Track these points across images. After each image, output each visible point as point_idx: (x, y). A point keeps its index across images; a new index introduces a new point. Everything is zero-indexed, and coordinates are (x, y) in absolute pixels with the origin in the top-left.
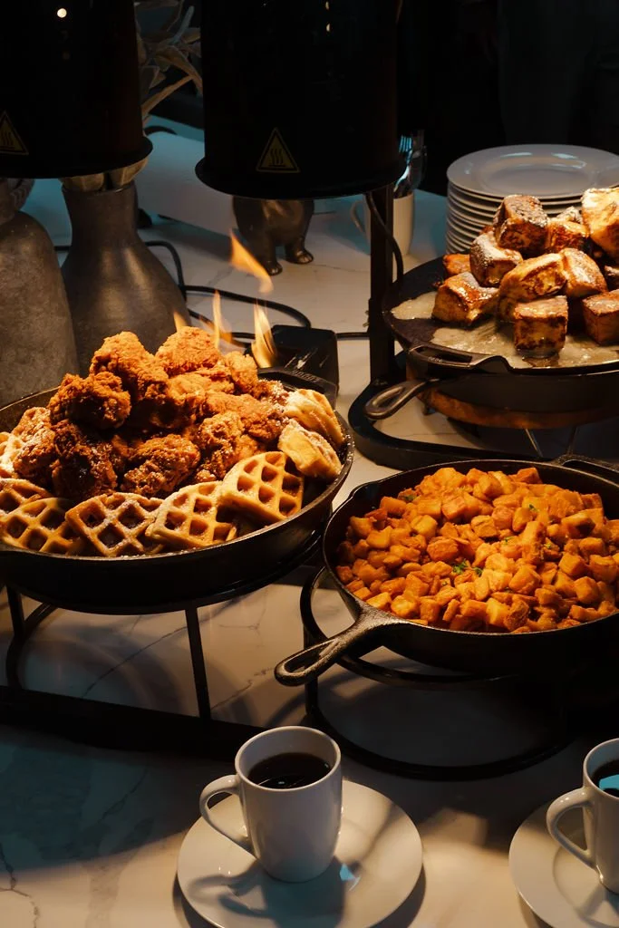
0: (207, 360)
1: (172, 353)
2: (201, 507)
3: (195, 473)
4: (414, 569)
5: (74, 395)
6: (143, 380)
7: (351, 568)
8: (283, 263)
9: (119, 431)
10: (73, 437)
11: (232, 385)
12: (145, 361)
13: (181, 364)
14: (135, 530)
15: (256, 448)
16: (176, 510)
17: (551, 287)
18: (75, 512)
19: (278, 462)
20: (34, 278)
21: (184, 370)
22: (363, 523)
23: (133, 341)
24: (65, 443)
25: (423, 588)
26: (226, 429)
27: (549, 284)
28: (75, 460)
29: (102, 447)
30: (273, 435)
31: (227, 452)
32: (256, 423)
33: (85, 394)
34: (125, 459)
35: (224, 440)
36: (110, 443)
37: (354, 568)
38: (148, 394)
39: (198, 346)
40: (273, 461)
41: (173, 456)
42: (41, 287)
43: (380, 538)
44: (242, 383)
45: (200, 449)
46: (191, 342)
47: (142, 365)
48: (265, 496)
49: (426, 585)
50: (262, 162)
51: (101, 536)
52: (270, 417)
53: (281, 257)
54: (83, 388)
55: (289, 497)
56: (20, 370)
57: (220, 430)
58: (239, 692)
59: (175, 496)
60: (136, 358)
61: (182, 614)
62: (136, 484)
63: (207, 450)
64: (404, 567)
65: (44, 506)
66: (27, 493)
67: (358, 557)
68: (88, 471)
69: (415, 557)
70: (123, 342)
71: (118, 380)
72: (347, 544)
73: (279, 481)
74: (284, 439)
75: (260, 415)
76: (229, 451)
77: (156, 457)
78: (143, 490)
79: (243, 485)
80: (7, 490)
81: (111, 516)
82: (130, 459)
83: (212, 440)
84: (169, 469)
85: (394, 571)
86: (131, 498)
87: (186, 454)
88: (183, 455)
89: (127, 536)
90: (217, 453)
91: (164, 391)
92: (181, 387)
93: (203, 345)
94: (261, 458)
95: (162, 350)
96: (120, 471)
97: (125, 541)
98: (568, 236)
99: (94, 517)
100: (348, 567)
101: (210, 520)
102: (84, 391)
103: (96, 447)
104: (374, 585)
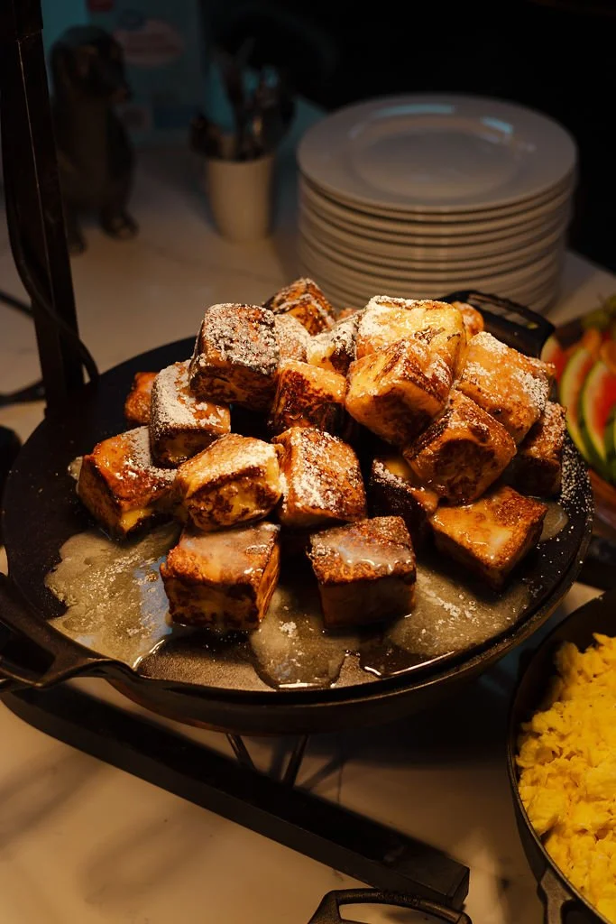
17: (246, 511)
27: (243, 504)
98: (309, 398)
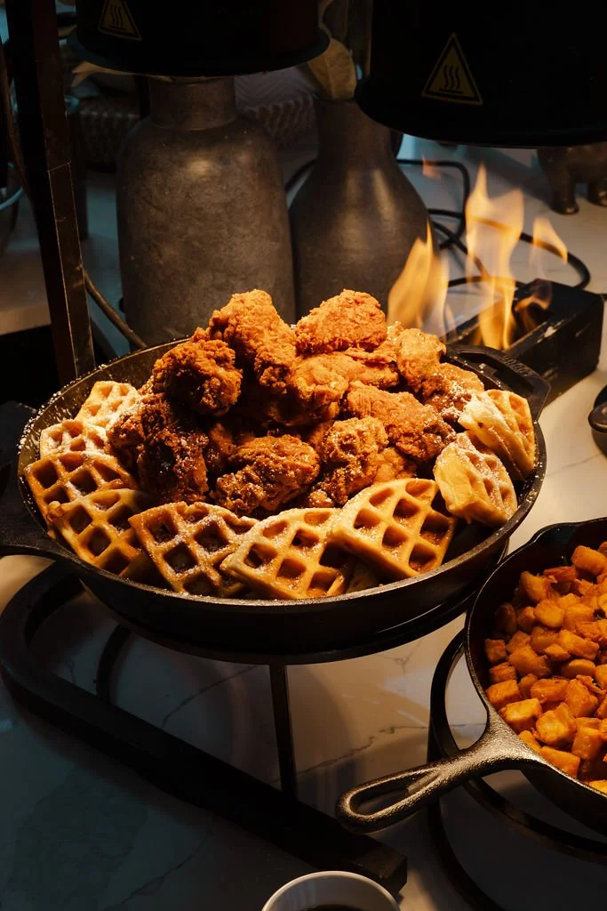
0: (367, 339)
1: (316, 325)
2: (302, 540)
3: (310, 491)
4: (584, 672)
5: (173, 364)
6: (261, 359)
7: (507, 643)
8: (582, 202)
9: (222, 420)
10: (162, 419)
11: (395, 375)
12: (272, 333)
13: (326, 341)
14: (213, 556)
15: (402, 467)
16: (266, 541)
18: (140, 518)
19: (424, 494)
20: (242, 194)
21: (331, 348)
22: (536, 583)
23: (262, 304)
24: (153, 424)
25: (588, 704)
26: (357, 442)
28: (159, 447)
29: (194, 439)
30: (427, 453)
31: (353, 472)
32: (408, 435)
33: (185, 367)
34: (224, 457)
35: (352, 456)
36: (207, 433)
37: (512, 642)
38: (263, 380)
39: (357, 320)
40: (415, 492)
41: (280, 466)
42: (251, 205)
43: (550, 612)
44: (408, 375)
45: (321, 463)
46: (350, 313)
47: (267, 338)
48: (392, 540)
49: (593, 699)
50: (431, 83)
51: (170, 557)
52: (426, 431)
53: (582, 195)
54: (185, 356)
55: (428, 543)
56: (216, 297)
57: (349, 442)
58: (353, 752)
59: (272, 520)
60: (260, 328)
61: (265, 669)
62: (226, 495)
63: (329, 465)
64: (572, 664)
65: (117, 498)
66: (109, 474)
67: (519, 628)
68: (171, 468)
69: (590, 653)
70: (248, 304)
71: (230, 354)
72: (509, 609)
73: (418, 521)
74: (442, 463)
75: (413, 425)
76: (356, 471)
77: (258, 463)
78: (235, 505)
79: (363, 521)
80: (87, 466)
81: (186, 530)
82: (230, 459)
83: (336, 453)
84: (272, 483)
85: (558, 668)
86: (216, 513)
87: (297, 466)
88: (293, 467)
89: (201, 562)
90: (340, 471)
91: (286, 378)
92: (311, 375)
93: (364, 319)
94: (399, 487)
95: (305, 320)
96: (213, 474)
97: (197, 568)
99: (164, 529)
100: (501, 642)
101: (311, 561)
102: (184, 362)
103: (187, 436)
104: (525, 680)
